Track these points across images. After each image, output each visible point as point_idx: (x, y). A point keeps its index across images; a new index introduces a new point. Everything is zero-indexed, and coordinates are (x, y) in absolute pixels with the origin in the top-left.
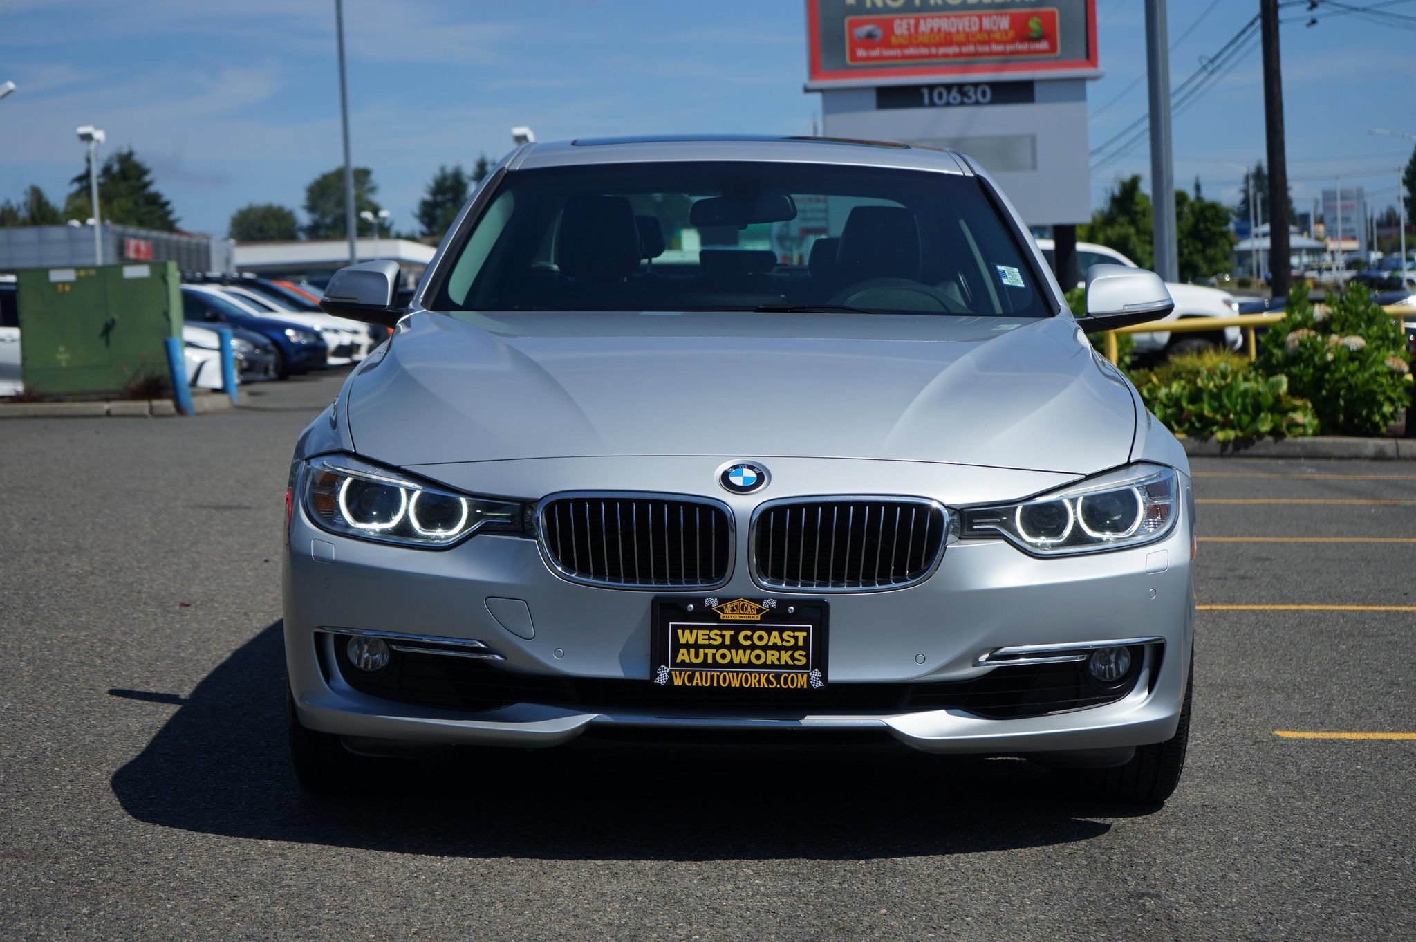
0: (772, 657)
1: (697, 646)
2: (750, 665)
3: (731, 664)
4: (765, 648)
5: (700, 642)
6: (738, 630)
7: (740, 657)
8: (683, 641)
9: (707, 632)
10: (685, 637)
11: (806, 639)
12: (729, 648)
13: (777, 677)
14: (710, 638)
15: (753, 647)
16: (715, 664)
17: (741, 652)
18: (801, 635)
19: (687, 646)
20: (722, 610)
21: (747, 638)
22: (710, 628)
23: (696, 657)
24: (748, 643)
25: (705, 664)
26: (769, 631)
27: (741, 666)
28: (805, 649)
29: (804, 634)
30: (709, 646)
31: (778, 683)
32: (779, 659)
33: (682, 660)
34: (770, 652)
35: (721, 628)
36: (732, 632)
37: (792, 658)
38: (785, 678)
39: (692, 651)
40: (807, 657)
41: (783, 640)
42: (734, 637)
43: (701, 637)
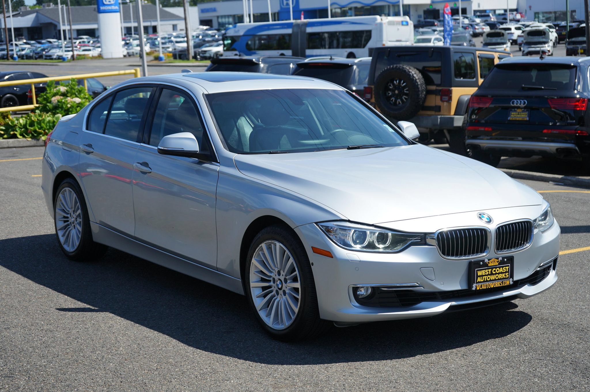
0: (500, 276)
1: (482, 276)
2: (495, 280)
3: (491, 280)
4: (499, 274)
5: (483, 274)
6: (492, 269)
7: (493, 277)
8: (479, 275)
9: (485, 271)
10: (479, 273)
11: (509, 269)
12: (490, 275)
13: (502, 282)
14: (486, 273)
15: (496, 274)
16: (487, 281)
18: (507, 268)
19: (480, 276)
20: (489, 263)
21: (495, 271)
22: (485, 269)
23: (482, 279)
24: (495, 272)
25: (484, 281)
26: (500, 268)
27: (493, 280)
28: (508, 272)
29: (508, 267)
30: (485, 275)
31: (503, 284)
32: (502, 277)
33: (479, 281)
34: (500, 275)
35: (488, 269)
36: (491, 270)
37: (505, 275)
38: (504, 282)
39: (481, 277)
40: (508, 274)
41: (503, 270)
42: (491, 271)
43: (483, 272)
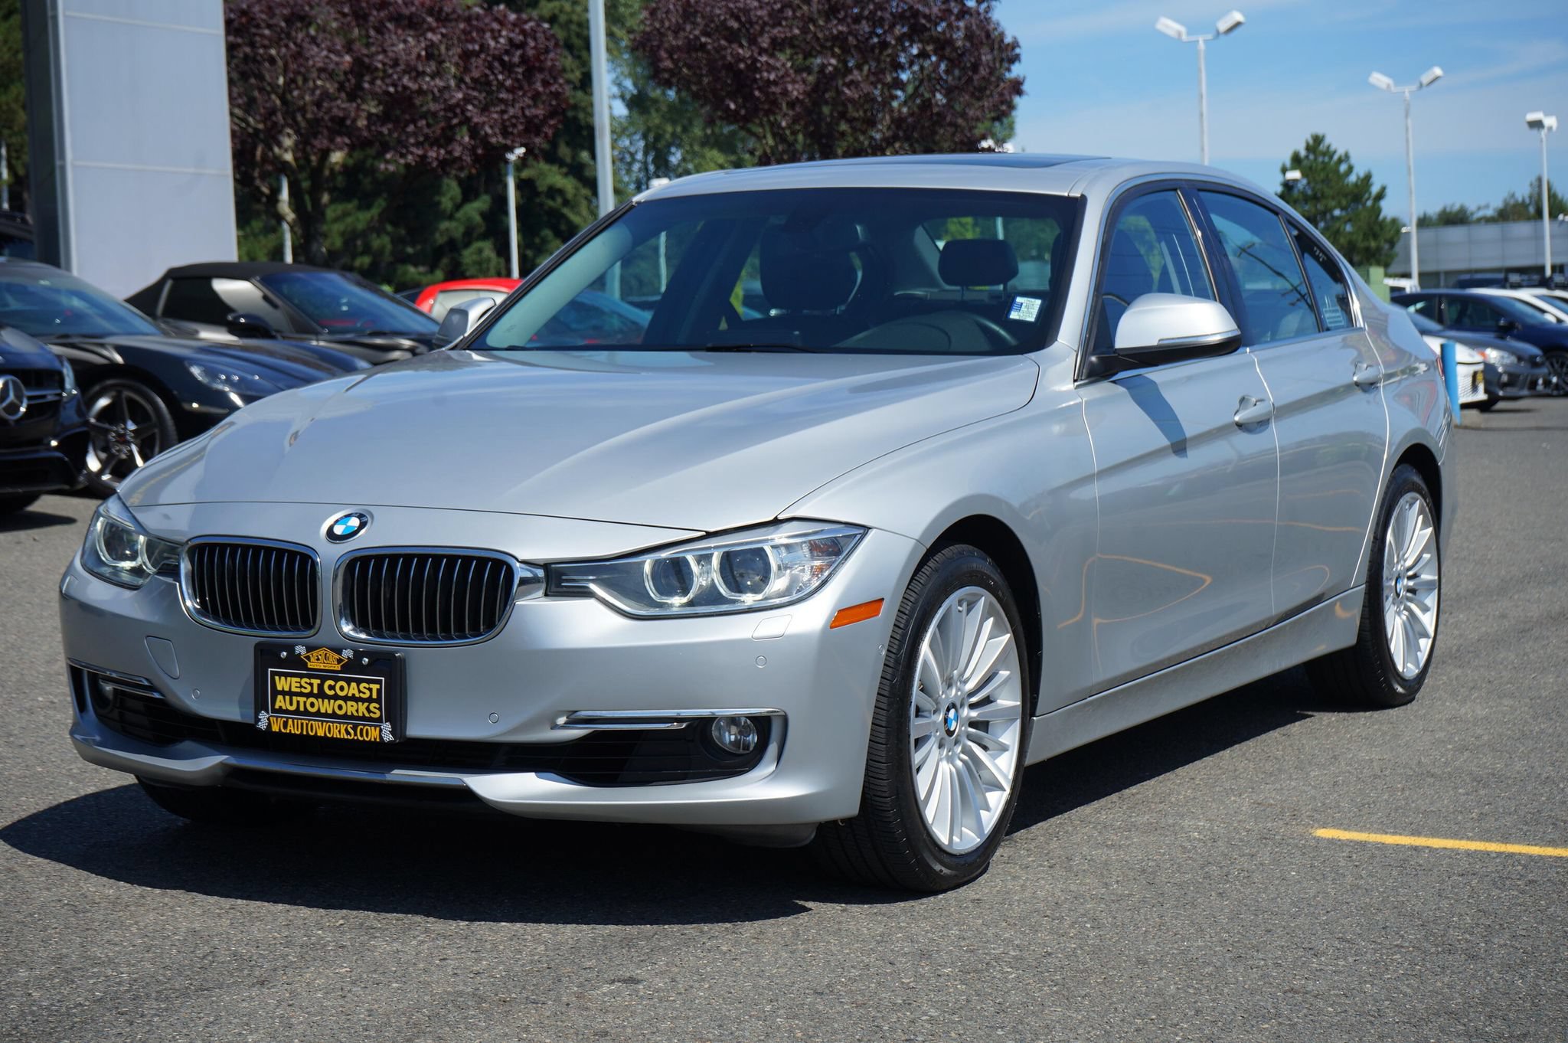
0: (351, 708)
1: (291, 694)
2: (334, 715)
3: (318, 714)
4: (346, 699)
5: (294, 689)
6: (324, 679)
7: (326, 706)
8: (279, 688)
9: (298, 680)
10: (282, 684)
11: (379, 691)
12: (316, 697)
13: (355, 728)
14: (301, 687)
15: (336, 697)
16: (306, 713)
17: (326, 701)
18: (375, 687)
19: (283, 693)
20: (308, 658)
21: (331, 688)
22: (301, 676)
23: (291, 704)
24: (332, 693)
25: (297, 712)
26: (349, 681)
27: (326, 715)
28: (378, 700)
29: (378, 686)
30: (301, 694)
31: (356, 734)
32: (357, 711)
33: (280, 707)
34: (350, 703)
35: (309, 677)
36: (319, 681)
37: (368, 709)
38: (362, 730)
39: (287, 698)
40: (380, 709)
41: (360, 691)
42: (321, 687)
43: (294, 685)
